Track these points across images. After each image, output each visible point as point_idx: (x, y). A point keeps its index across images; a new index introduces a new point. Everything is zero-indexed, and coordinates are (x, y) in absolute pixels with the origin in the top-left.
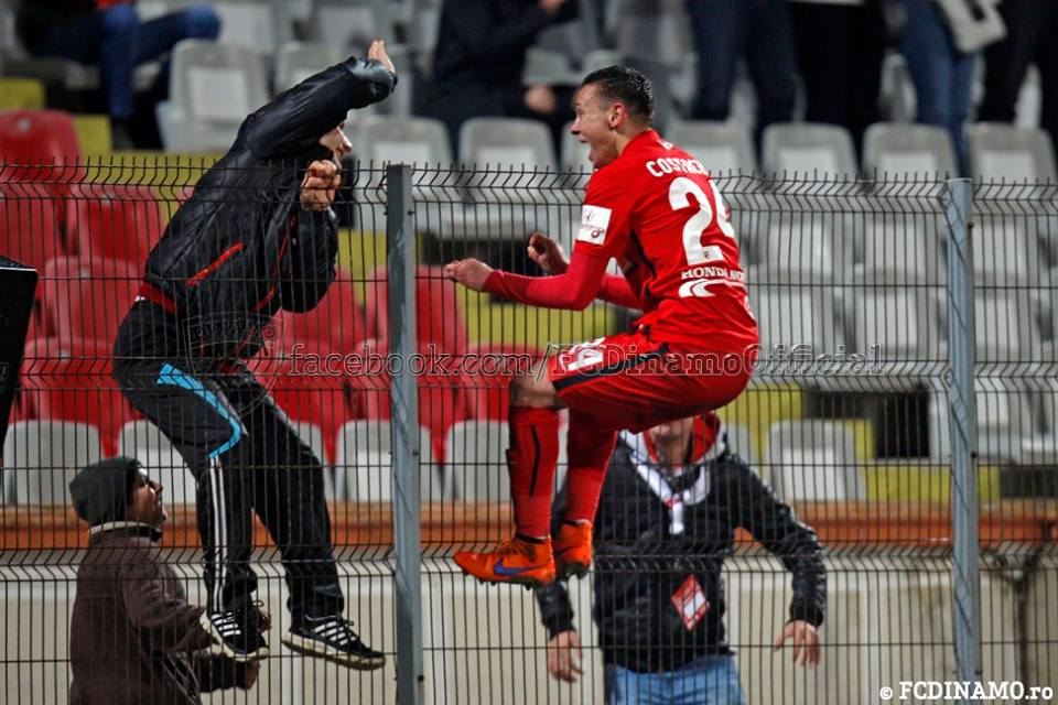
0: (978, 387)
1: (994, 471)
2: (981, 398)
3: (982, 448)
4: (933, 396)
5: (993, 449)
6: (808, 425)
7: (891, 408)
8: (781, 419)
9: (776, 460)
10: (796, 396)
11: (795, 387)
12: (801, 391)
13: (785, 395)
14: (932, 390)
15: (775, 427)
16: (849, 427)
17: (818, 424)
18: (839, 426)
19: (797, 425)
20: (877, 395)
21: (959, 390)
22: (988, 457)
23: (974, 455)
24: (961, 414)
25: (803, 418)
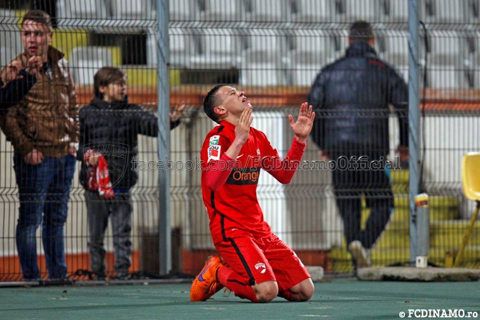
0: (170, 32)
1: (177, 72)
2: (171, 37)
3: (172, 60)
4: (149, 36)
5: (177, 61)
6: (90, 49)
7: (129, 42)
8: (77, 46)
9: (75, 65)
10: (84, 35)
11: (83, 31)
12: (86, 33)
13: (79, 35)
14: (148, 33)
15: (75, 50)
16: (109, 50)
17: (95, 49)
18: (104, 49)
19: (85, 49)
20: (122, 35)
21: (161, 33)
22: (175, 65)
23: (168, 64)
24: (162, 45)
25: (87, 45)
